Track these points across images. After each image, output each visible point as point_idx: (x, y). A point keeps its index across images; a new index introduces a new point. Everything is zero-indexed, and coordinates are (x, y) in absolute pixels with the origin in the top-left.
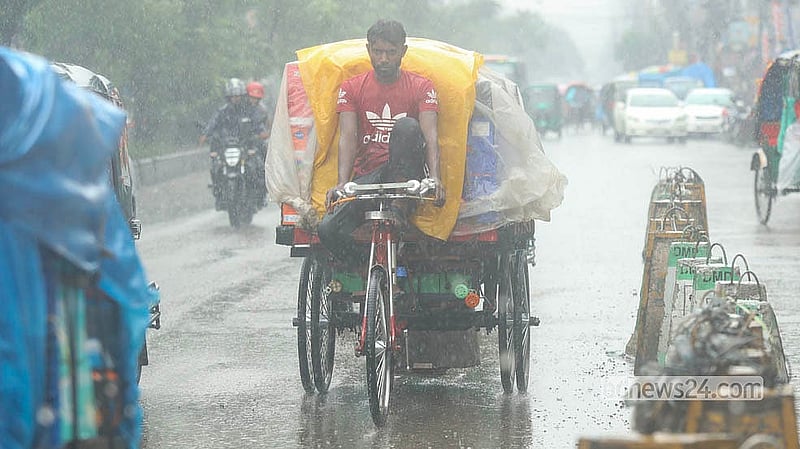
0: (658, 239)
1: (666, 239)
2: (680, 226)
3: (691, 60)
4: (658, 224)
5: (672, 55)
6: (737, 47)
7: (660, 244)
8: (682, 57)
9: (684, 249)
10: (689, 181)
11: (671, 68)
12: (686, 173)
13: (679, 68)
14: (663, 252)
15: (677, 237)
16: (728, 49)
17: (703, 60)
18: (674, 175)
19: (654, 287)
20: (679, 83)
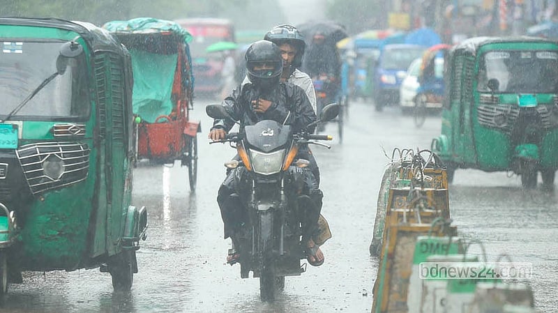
0: (402, 233)
1: (412, 233)
2: (425, 218)
3: (414, 24)
4: (400, 215)
5: (392, 18)
6: (469, 11)
7: (404, 239)
8: (404, 20)
9: (432, 245)
10: (430, 165)
11: (391, 33)
12: (426, 156)
13: (400, 33)
14: (407, 248)
15: (424, 231)
16: (458, 12)
17: (429, 24)
18: (409, 158)
19: (395, 288)
20: (401, 50)
